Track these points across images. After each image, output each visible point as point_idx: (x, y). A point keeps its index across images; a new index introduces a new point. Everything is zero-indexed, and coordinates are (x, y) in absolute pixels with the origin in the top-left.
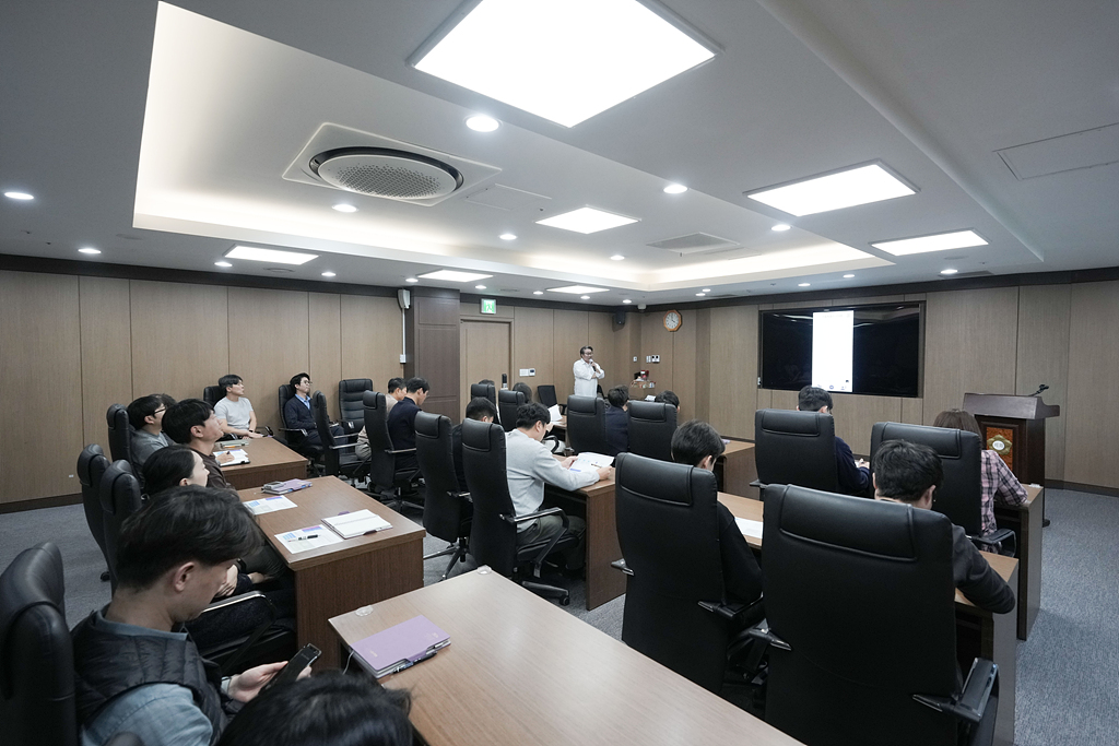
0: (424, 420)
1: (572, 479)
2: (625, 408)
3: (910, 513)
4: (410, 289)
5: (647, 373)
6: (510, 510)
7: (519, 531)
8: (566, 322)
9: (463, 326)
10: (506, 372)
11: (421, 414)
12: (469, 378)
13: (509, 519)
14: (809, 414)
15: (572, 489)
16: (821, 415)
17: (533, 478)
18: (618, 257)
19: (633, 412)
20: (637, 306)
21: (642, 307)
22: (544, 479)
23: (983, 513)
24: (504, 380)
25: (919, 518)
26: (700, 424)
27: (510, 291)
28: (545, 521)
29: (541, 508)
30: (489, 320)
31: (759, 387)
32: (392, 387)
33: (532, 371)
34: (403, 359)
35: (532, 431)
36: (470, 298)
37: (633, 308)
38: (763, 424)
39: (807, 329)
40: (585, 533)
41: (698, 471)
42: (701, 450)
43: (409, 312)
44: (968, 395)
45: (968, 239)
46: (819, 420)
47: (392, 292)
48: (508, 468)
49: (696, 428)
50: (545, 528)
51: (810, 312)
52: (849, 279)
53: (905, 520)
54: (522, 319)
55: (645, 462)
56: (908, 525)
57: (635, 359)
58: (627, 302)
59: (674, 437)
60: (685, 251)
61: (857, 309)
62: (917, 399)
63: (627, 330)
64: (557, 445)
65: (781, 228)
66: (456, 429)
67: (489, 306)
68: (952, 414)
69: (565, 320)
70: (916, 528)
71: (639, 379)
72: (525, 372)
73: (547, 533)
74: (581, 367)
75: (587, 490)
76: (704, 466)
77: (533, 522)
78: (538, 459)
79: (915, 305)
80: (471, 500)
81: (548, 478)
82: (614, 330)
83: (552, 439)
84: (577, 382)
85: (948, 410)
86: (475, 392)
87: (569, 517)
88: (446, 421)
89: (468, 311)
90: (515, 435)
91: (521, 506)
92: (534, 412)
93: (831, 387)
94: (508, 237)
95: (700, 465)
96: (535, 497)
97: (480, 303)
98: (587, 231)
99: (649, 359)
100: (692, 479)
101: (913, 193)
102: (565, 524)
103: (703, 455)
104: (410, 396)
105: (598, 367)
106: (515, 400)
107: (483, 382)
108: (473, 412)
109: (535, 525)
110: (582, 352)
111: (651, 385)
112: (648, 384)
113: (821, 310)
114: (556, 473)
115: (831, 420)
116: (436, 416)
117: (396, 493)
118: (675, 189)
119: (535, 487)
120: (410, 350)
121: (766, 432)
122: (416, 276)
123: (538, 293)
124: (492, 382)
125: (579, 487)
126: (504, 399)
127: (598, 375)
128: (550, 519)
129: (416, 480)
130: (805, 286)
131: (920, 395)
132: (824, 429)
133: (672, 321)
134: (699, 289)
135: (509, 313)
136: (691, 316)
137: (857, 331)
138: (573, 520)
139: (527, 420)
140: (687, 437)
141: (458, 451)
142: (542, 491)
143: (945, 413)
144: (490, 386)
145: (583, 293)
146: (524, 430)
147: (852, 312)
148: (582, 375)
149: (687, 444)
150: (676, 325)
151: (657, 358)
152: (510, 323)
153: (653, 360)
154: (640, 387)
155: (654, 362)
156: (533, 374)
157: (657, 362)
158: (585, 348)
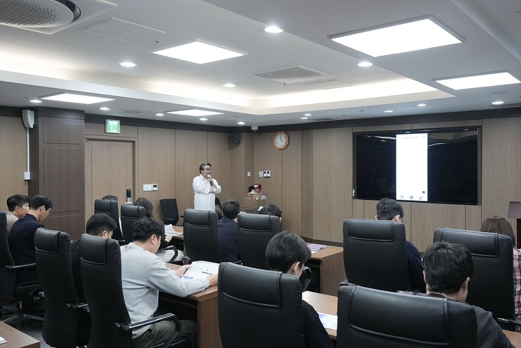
0: (43, 237)
1: (184, 287)
2: (236, 220)
3: (446, 305)
4: (35, 109)
5: (260, 187)
6: (125, 318)
7: (134, 337)
8: (186, 142)
9: (88, 146)
10: (131, 188)
11: (41, 230)
12: (94, 193)
13: (125, 327)
14: (385, 223)
15: (184, 296)
16: (395, 223)
17: (148, 287)
18: (230, 85)
19: (243, 224)
20: (250, 127)
21: (255, 128)
22: (158, 288)
23: (516, 300)
24: (128, 194)
25: (452, 310)
26: (289, 235)
27: (133, 112)
28: (160, 326)
29: (156, 314)
30: (113, 139)
31: (354, 198)
32: (12, 204)
33: (155, 186)
34: (27, 176)
35: (147, 244)
36: (94, 118)
37: (247, 129)
38: (350, 231)
39: (391, 147)
40: (196, 335)
41: (287, 276)
42: (290, 257)
43: (34, 132)
44: (512, 203)
45: (506, 79)
46: (393, 228)
47: (17, 112)
48: (122, 279)
49: (286, 239)
50: (159, 332)
51: (394, 134)
52: (422, 107)
53: (442, 312)
54: (145, 139)
55: (243, 270)
56: (444, 316)
57: (249, 174)
58: (241, 123)
59: (268, 248)
60: (289, 81)
61: (430, 132)
62: (477, 206)
63: (242, 149)
64: (176, 254)
65: (365, 64)
66: (76, 244)
67: (113, 126)
68: (493, 220)
69: (185, 140)
70: (450, 319)
71: (253, 192)
72: (148, 187)
73: (162, 337)
74: (199, 182)
75: (198, 296)
76: (293, 271)
77: (147, 328)
78: (153, 270)
79: (473, 128)
80: (88, 310)
81: (162, 287)
82: (230, 148)
83: (171, 249)
84: (197, 196)
85: (491, 217)
86: (99, 207)
87: (181, 322)
88: (65, 237)
89: (93, 131)
90: (131, 248)
91: (136, 314)
92: (149, 227)
93: (412, 197)
94: (128, 64)
95: (290, 271)
96: (150, 304)
97: (105, 123)
98: (201, 61)
99: (261, 174)
100: (281, 284)
101: (460, 42)
102: (178, 327)
103: (292, 262)
104: (32, 212)
105: (215, 182)
106: (137, 214)
107: (107, 197)
108: (94, 227)
109: (150, 330)
110: (201, 169)
111: (263, 197)
112: (260, 196)
113: (403, 132)
114: (170, 282)
115: (402, 228)
116: (55, 233)
117: (18, 307)
118: (273, 29)
119: (150, 295)
120: (34, 168)
121: (352, 239)
122: (39, 98)
123: (160, 115)
124: (116, 198)
125: (191, 293)
126: (126, 213)
127: (215, 190)
128: (165, 324)
129: (36, 293)
130: (389, 112)
131: (479, 203)
132: (397, 234)
133: (280, 141)
134: (302, 114)
135: (132, 133)
136: (296, 136)
137: (430, 150)
138: (185, 324)
139: (142, 233)
140: (280, 248)
141: (77, 265)
142: (156, 299)
143: (488, 220)
144: (113, 201)
145: (201, 115)
146: (139, 243)
147: (427, 134)
148: (200, 189)
149: (279, 253)
150: (284, 144)
151: (268, 173)
152: (133, 142)
153: (265, 175)
154: (254, 199)
155: (266, 177)
156: (156, 189)
157: (268, 177)
158: (204, 165)
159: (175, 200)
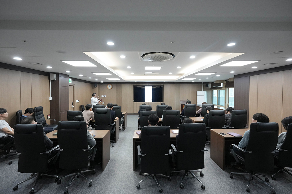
21: (102, 83)
24: (72, 104)
31: (134, 102)
37: (99, 83)
39: (143, 90)
67: (70, 81)
72: (77, 101)
99: (102, 96)
111: (103, 103)
113: (146, 86)
135: (74, 83)
136: (115, 86)
147: (152, 87)
150: (111, 88)
152: (73, 86)
157: (105, 97)
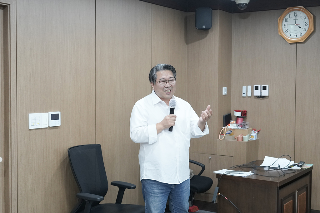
5: (245, 116)
33: (55, 117)
57: (224, 91)
71: (233, 125)
99: (247, 91)
133: (294, 26)
150: (304, 33)
151: (265, 88)
153: (257, 93)
154: (240, 140)
155: (258, 97)
156: (57, 123)
157: (264, 97)
158: (157, 70)
159: (98, 148)
